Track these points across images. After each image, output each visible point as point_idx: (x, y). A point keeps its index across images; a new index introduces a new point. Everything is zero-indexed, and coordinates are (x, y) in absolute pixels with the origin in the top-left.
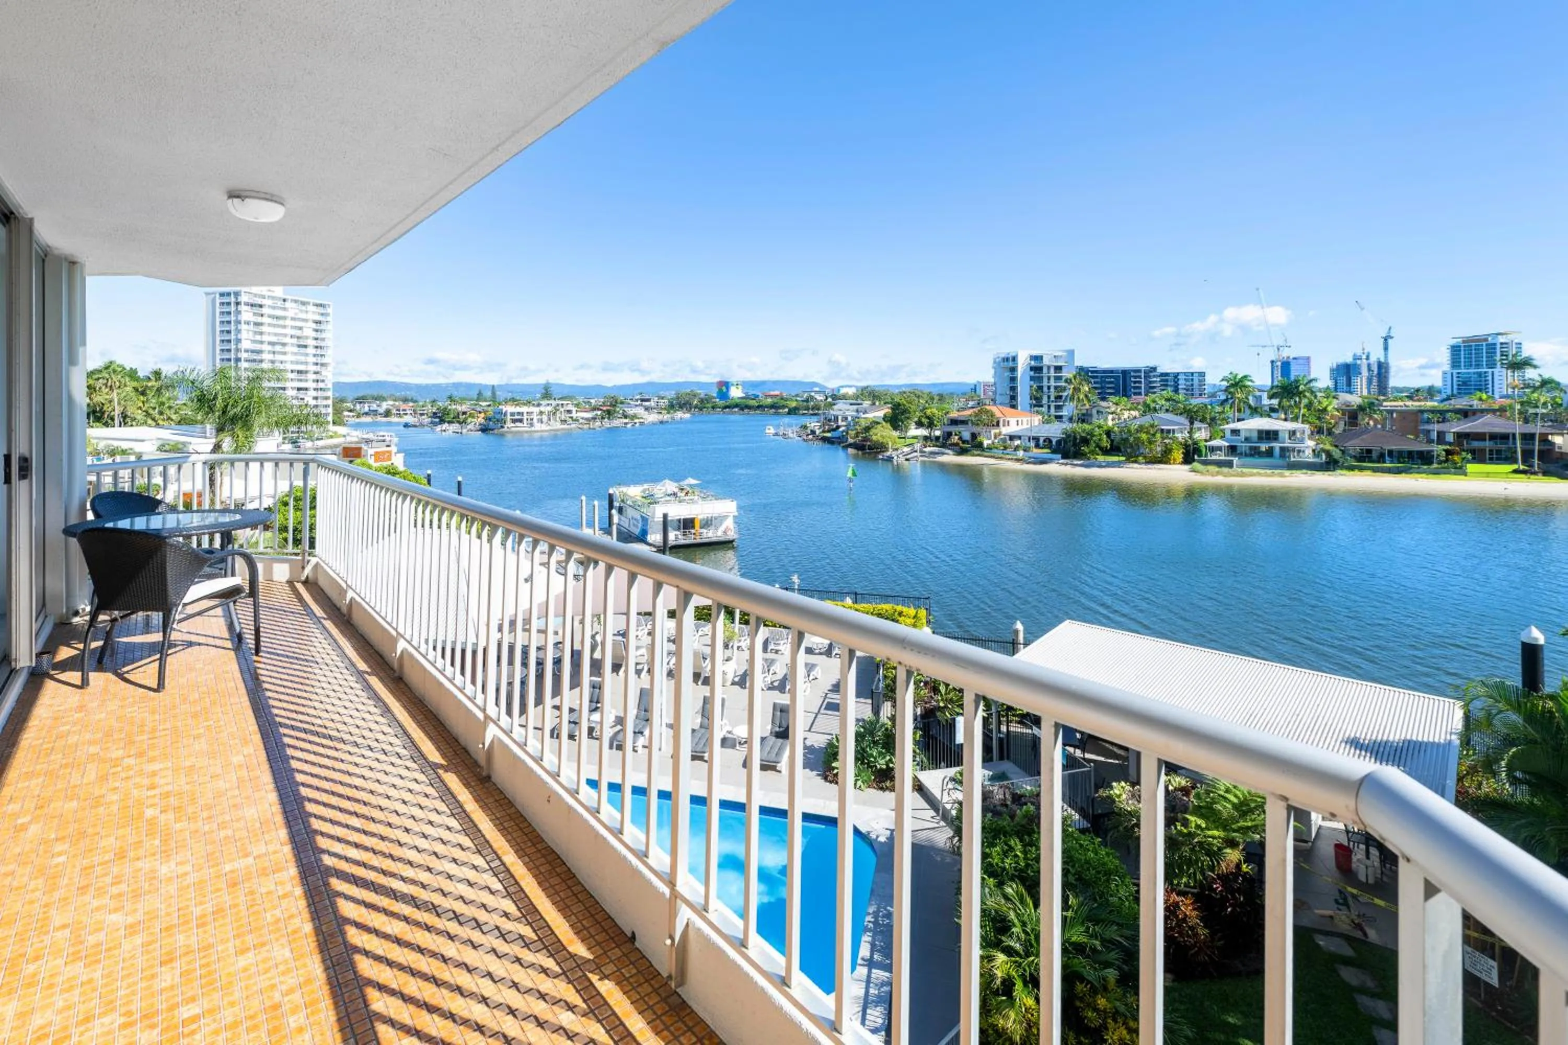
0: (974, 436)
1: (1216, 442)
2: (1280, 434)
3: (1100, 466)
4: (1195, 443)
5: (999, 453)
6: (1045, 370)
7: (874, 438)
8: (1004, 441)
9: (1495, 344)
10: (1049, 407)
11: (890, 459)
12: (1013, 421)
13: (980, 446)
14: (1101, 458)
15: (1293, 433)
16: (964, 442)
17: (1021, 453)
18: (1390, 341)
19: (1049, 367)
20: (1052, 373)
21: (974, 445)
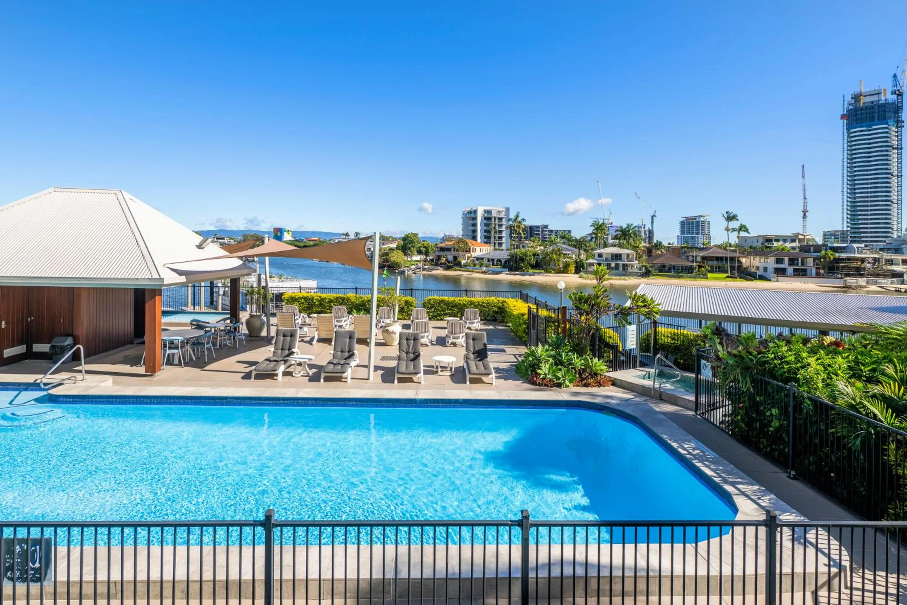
0: (455, 258)
1: (591, 261)
2: (623, 256)
3: (530, 275)
4: (581, 261)
5: (470, 268)
6: (493, 220)
7: (392, 259)
8: (473, 261)
9: (699, 221)
10: (495, 244)
11: (403, 272)
12: (478, 249)
13: (459, 264)
14: (531, 271)
15: (628, 255)
16: (449, 262)
17: (484, 269)
18: (654, 218)
19: (495, 218)
20: (497, 222)
21: (456, 264)
